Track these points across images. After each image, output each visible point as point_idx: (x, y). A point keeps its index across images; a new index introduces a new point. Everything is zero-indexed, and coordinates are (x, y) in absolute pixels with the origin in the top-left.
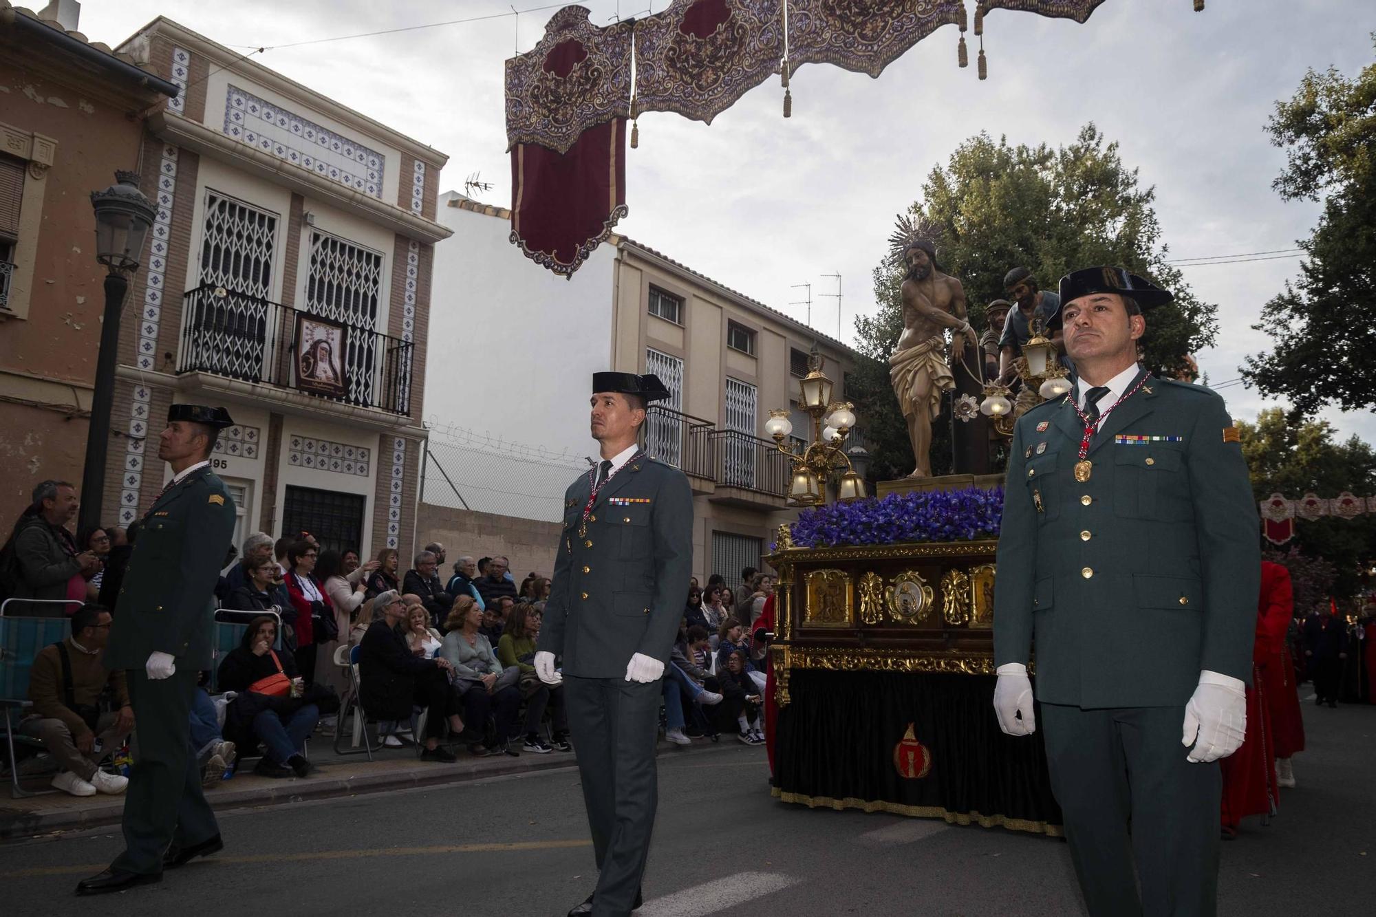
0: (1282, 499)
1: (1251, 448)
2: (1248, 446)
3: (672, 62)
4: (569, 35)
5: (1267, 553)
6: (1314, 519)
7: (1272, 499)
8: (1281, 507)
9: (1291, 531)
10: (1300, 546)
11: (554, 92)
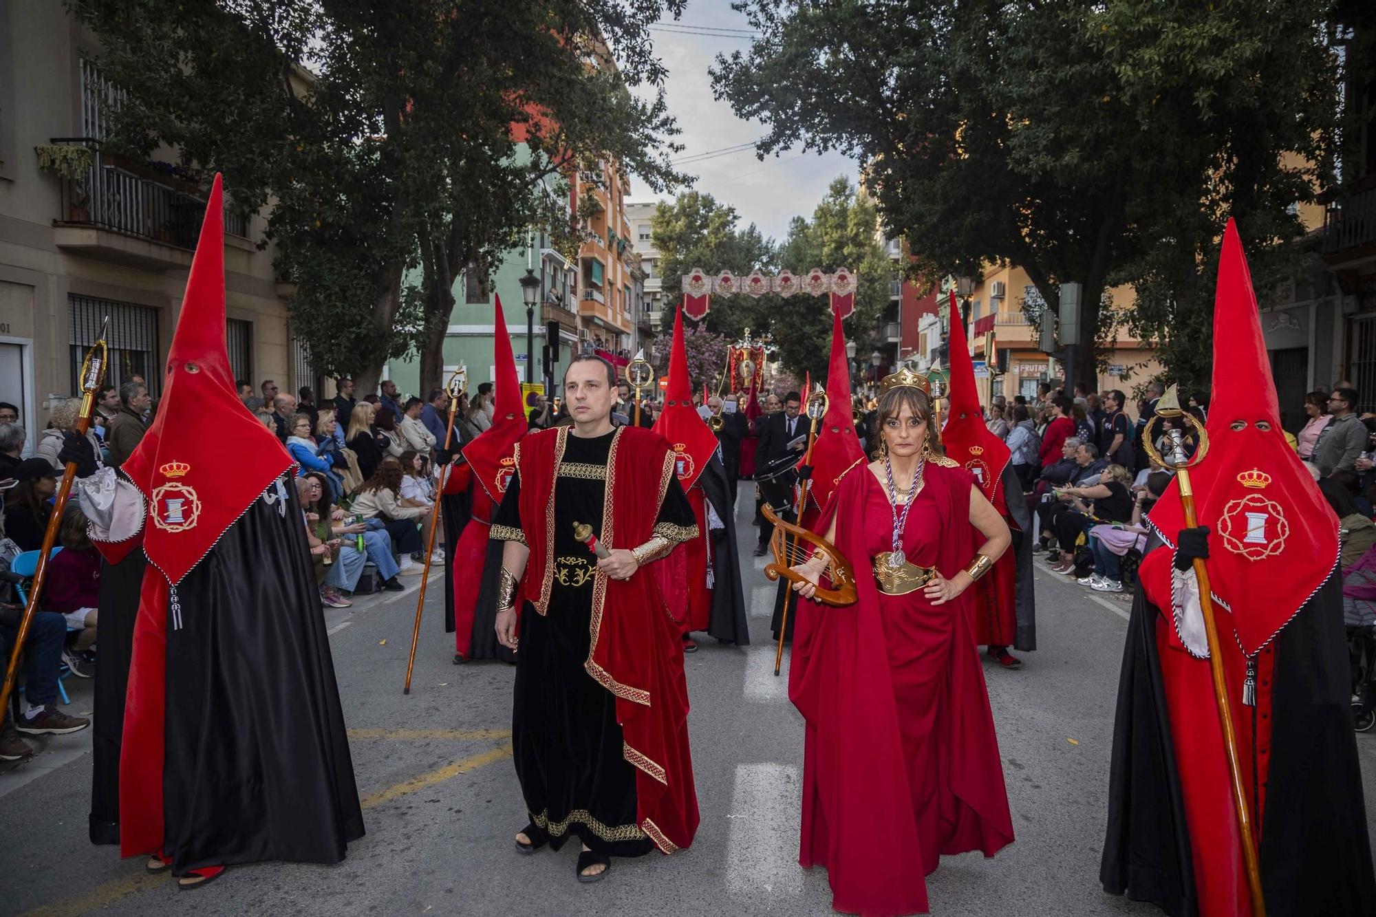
6: (728, 296)
9: (707, 306)
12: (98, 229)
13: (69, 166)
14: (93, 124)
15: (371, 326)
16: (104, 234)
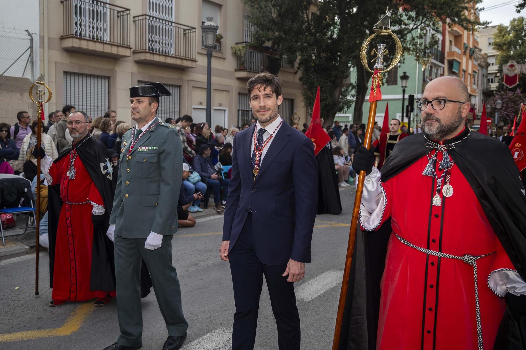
0: (515, 64)
1: (504, 38)
2: (503, 37)
5: (504, 92)
7: (509, 64)
8: (514, 68)
9: (517, 80)
10: (522, 88)
12: (247, 71)
13: (240, 51)
14: (247, 36)
15: (330, 101)
16: (249, 73)
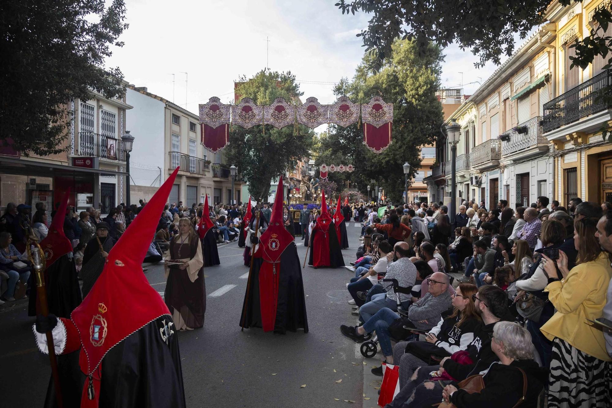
0: (325, 166)
3: (240, 116)
4: (215, 103)
6: (333, 172)
7: (322, 166)
8: (325, 168)
10: (329, 179)
11: (212, 115)
13: (217, 168)
